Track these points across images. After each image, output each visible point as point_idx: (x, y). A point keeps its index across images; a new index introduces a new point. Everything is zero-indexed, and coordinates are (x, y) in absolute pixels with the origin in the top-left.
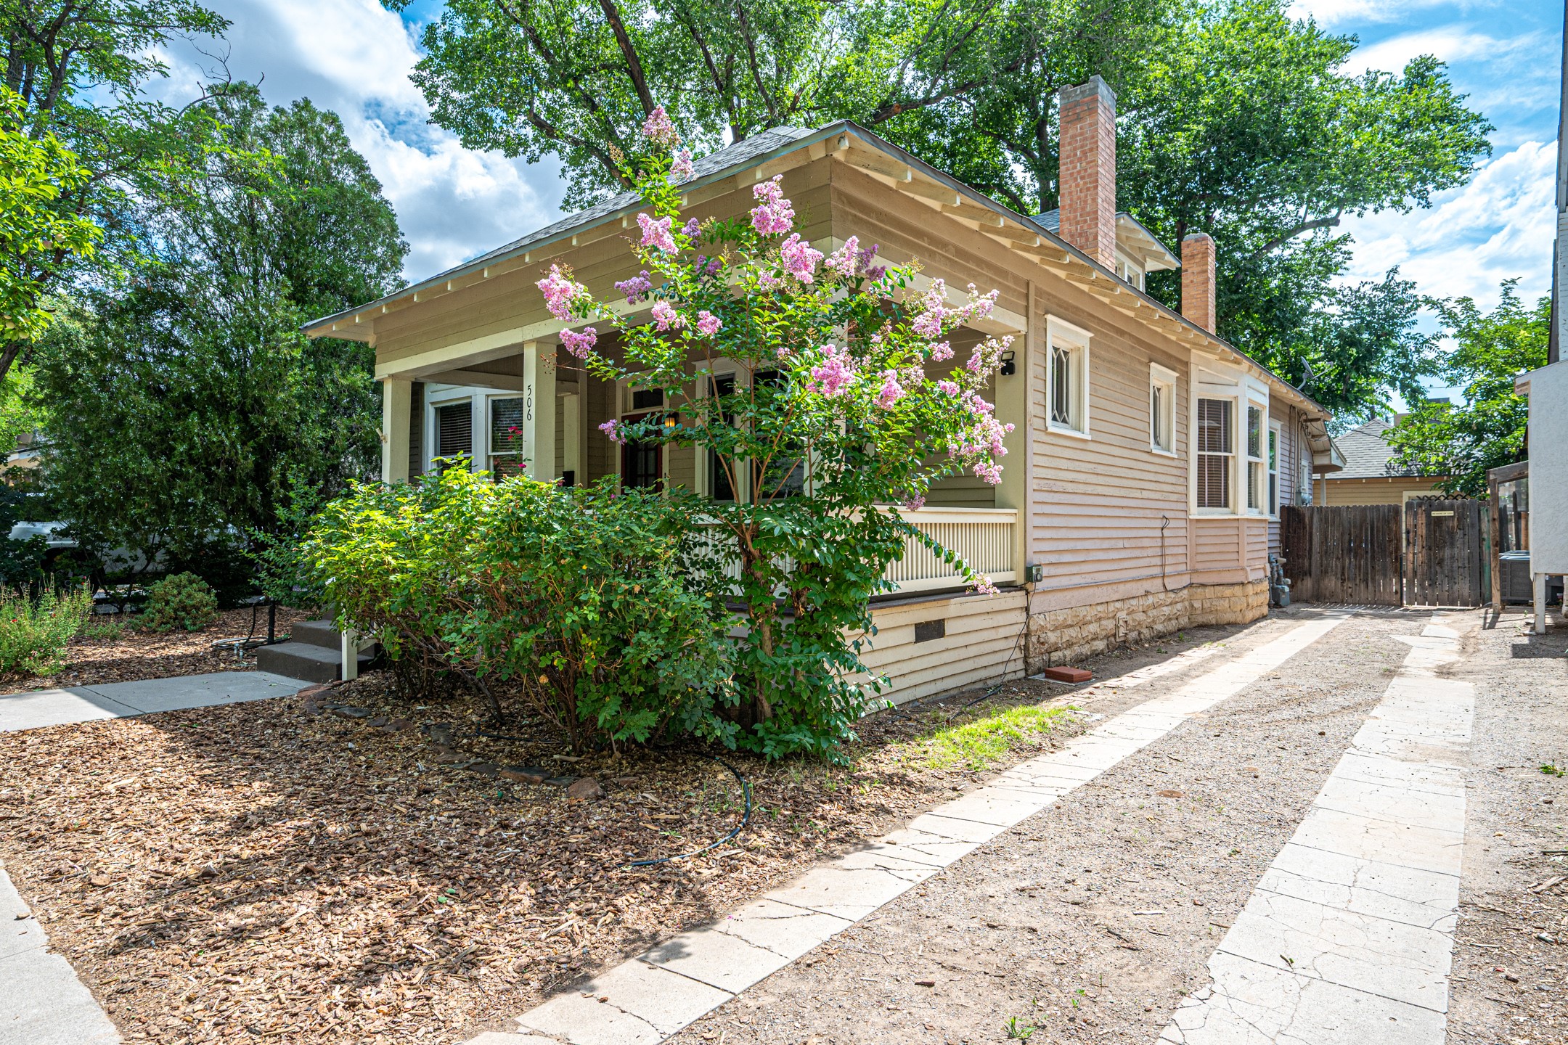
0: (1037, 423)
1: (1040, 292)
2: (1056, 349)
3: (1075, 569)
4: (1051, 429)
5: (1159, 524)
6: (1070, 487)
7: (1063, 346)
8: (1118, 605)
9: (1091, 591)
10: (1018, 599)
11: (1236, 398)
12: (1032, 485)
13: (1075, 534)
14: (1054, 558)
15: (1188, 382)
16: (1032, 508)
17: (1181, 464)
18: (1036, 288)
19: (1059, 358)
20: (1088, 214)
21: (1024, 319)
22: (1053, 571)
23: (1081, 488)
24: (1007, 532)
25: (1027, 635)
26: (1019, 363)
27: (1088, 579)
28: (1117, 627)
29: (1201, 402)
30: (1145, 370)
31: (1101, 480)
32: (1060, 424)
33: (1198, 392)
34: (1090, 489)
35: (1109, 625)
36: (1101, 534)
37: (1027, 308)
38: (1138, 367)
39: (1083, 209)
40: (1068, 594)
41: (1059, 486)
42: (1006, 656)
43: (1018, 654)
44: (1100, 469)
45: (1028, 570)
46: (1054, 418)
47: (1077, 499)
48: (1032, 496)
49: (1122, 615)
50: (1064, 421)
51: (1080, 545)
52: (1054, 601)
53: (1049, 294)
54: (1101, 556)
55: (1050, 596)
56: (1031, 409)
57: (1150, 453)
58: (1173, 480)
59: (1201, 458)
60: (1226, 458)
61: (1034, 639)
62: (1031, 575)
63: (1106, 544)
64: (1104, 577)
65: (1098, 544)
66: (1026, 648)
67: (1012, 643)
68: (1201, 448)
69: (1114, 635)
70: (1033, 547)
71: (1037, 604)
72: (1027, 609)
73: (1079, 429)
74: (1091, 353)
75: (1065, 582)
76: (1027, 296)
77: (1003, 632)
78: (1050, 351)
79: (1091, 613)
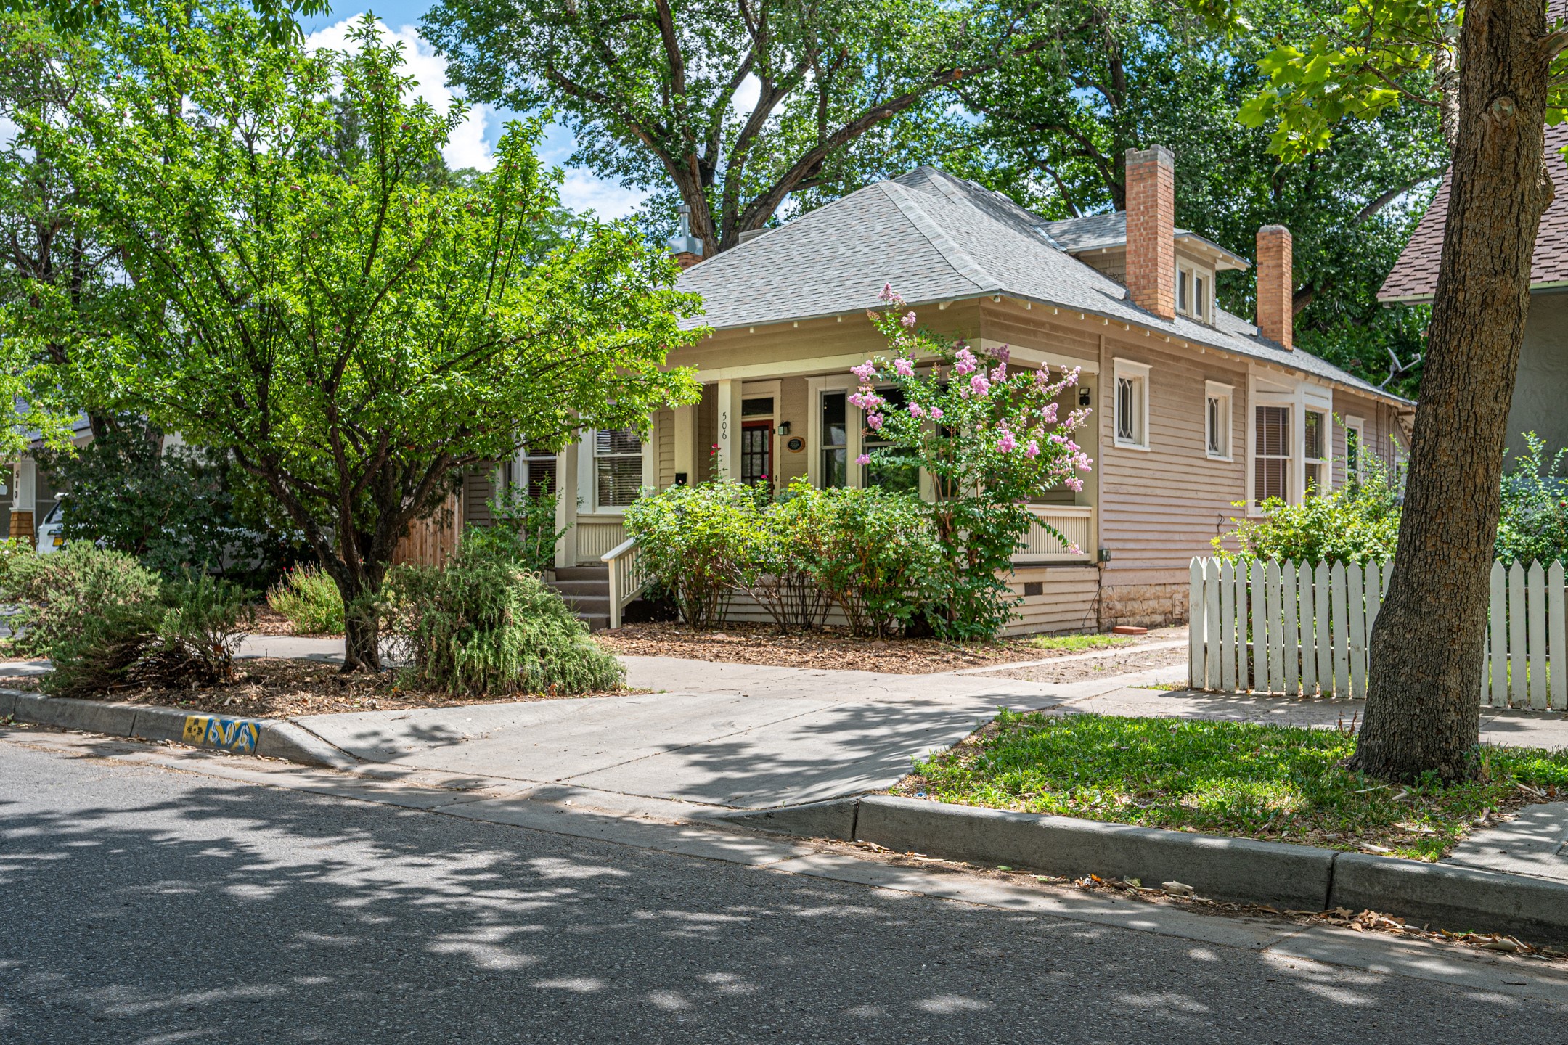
0: (1107, 441)
1: (1109, 341)
2: (1121, 380)
3: (1137, 555)
4: (1117, 445)
5: (1215, 521)
6: (1133, 490)
7: (1127, 377)
8: (1175, 587)
9: (1150, 573)
10: (1092, 574)
11: (1292, 405)
12: (1103, 488)
13: (1138, 527)
14: (1120, 545)
15: (1245, 392)
16: (1103, 506)
17: (1239, 467)
18: (1106, 338)
19: (1124, 387)
20: (1150, 260)
21: (1096, 364)
22: (1119, 555)
23: (1142, 491)
24: (1084, 524)
25: (1099, 602)
26: (1093, 396)
27: (1148, 564)
28: (1173, 606)
29: (1259, 410)
30: (1201, 387)
31: (1159, 483)
32: (1125, 439)
33: (1255, 400)
34: (1149, 491)
35: (1168, 603)
36: (1159, 527)
37: (1099, 355)
38: (1194, 385)
39: (1146, 255)
40: (1131, 575)
41: (1124, 490)
42: (1083, 615)
43: (1092, 615)
44: (1158, 475)
45: (1100, 552)
46: (1120, 435)
47: (1138, 499)
48: (1103, 497)
49: (1178, 596)
50: (1129, 436)
51: (1141, 536)
52: (1120, 578)
53: (1116, 341)
54: (1159, 545)
55: (1117, 574)
56: (1102, 431)
57: (1205, 459)
58: (1230, 482)
59: (1259, 462)
60: (1284, 461)
61: (1105, 605)
62: (1102, 556)
63: (1164, 537)
64: (1162, 563)
65: (1156, 536)
66: (1098, 611)
67: (1088, 606)
68: (1259, 450)
69: (1171, 613)
70: (1104, 535)
71: (1107, 578)
72: (1099, 582)
73: (1140, 443)
74: (1151, 381)
75: (1129, 564)
76: (1099, 346)
77: (1081, 597)
78: (1116, 381)
79: (1151, 591)
